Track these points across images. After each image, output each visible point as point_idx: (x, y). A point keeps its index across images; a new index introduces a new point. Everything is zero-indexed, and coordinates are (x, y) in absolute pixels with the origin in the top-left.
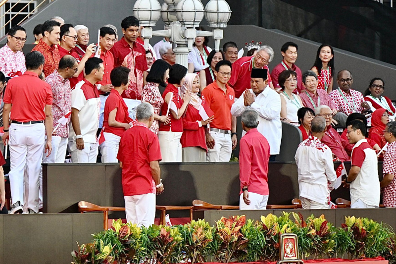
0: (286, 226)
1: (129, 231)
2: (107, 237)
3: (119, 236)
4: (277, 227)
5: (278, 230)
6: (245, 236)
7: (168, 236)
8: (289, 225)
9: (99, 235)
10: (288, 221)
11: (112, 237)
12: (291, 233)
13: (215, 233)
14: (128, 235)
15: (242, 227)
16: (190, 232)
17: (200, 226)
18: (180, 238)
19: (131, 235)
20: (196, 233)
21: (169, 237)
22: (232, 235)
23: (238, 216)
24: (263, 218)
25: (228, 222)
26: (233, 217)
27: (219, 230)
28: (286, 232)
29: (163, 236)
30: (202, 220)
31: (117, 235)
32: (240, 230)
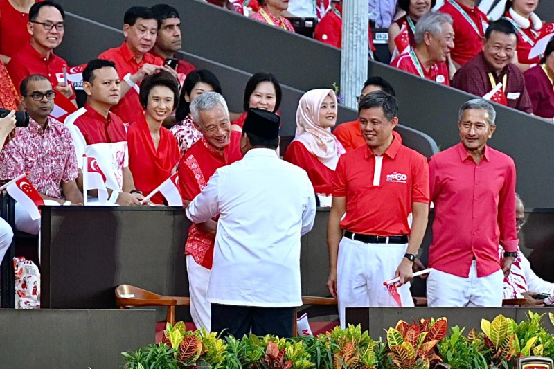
0: (533, 340)
1: (200, 348)
2: (153, 359)
3: (178, 356)
4: (515, 343)
5: (517, 349)
6: (446, 361)
7: (282, 359)
8: (540, 339)
9: (138, 355)
10: (539, 331)
11: (163, 358)
12: (544, 355)
13: (383, 353)
14: (198, 356)
15: (440, 343)
16: (328, 351)
17: (351, 339)
18: (307, 363)
19: (204, 355)
20: (342, 354)
21: (284, 361)
22: (418, 357)
23: (433, 320)
24: (485, 324)
25: (412, 332)
26: (422, 321)
27: (390, 346)
28: (532, 354)
29: (271, 357)
30: (355, 326)
31: (175, 354)
32: (435, 349)
